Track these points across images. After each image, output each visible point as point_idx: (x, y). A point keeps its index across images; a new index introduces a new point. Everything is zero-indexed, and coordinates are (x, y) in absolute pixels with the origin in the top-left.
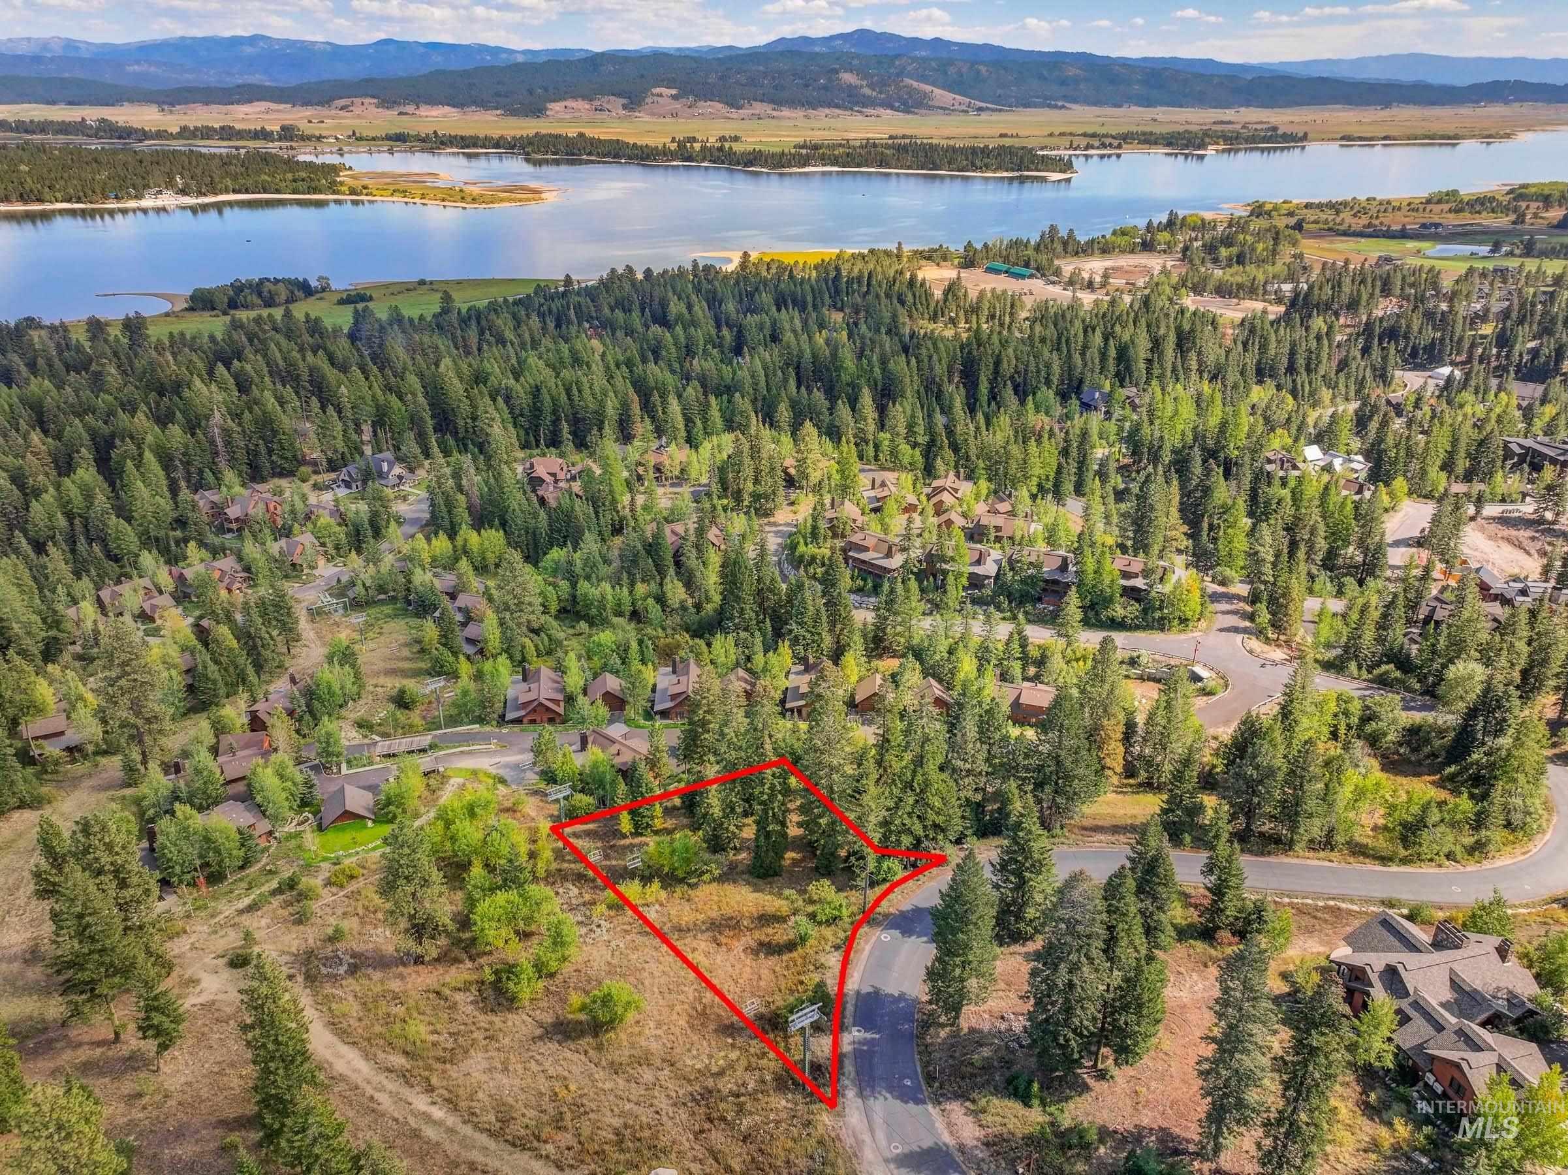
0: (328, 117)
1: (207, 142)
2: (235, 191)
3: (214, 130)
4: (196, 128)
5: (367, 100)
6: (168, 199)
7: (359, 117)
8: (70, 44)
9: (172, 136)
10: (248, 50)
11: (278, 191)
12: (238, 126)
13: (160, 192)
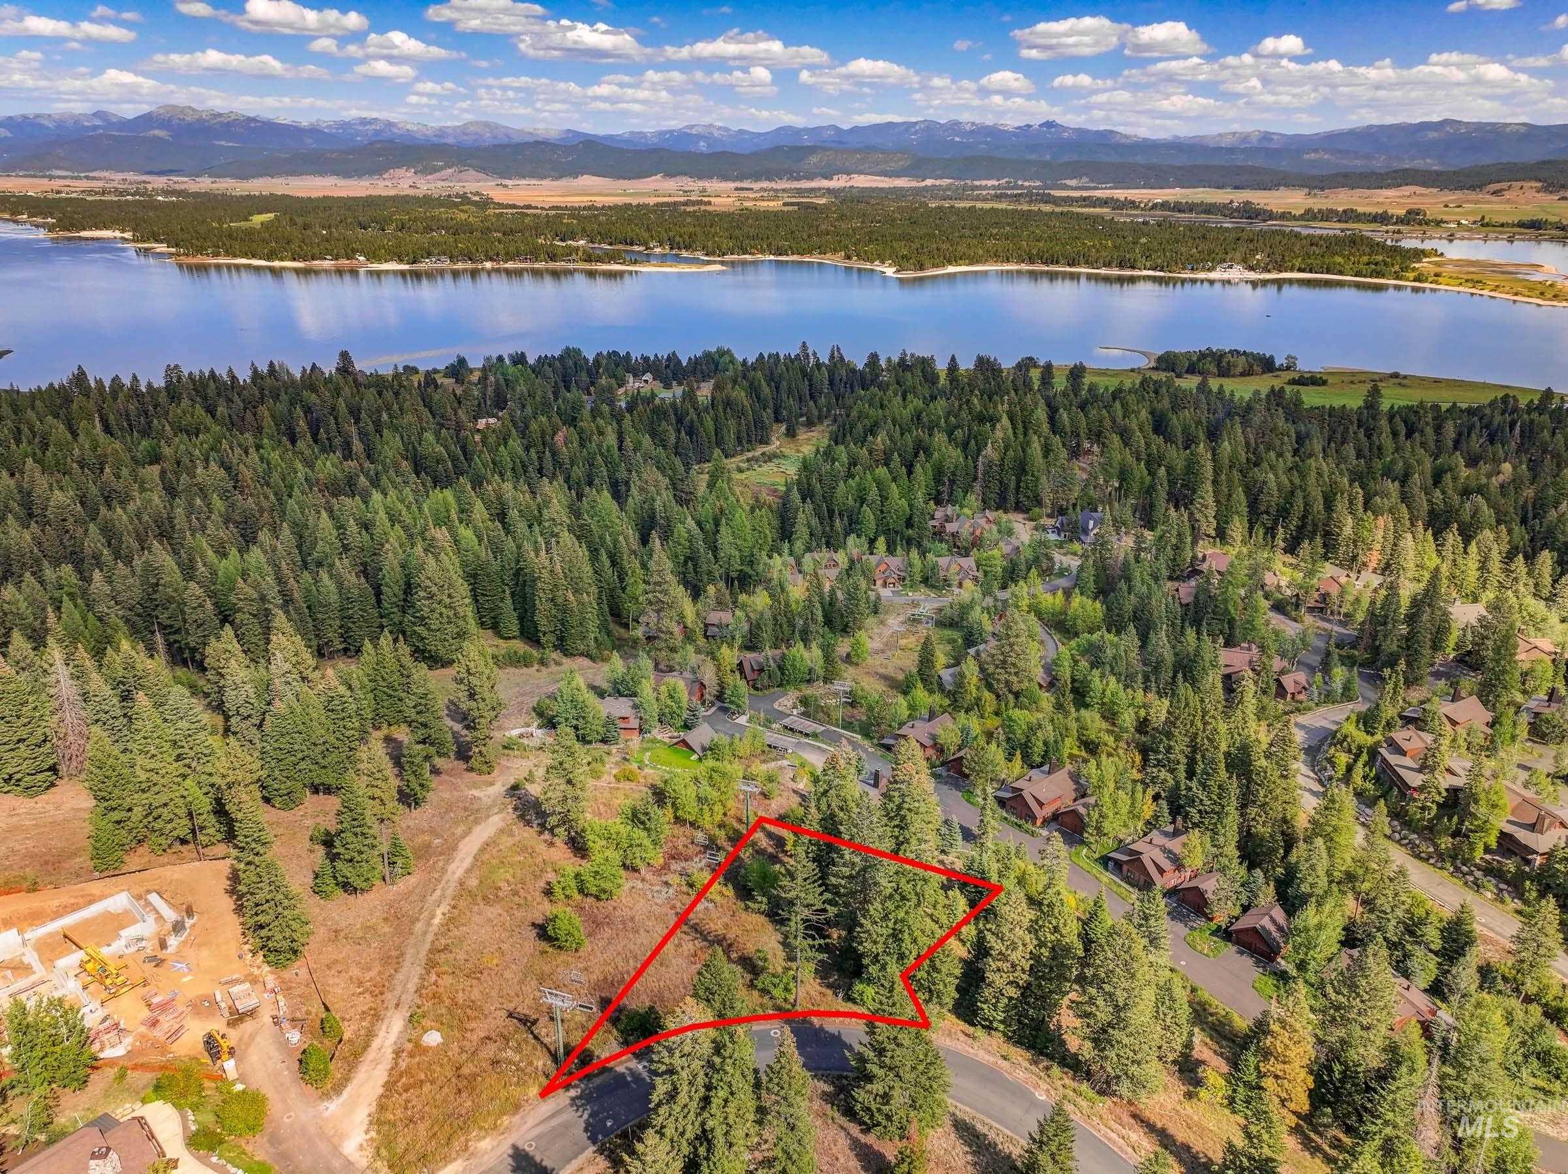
0: (1468, 202)
1: (1321, 224)
2: (1300, 270)
3: (1336, 212)
4: (1320, 211)
5: (1527, 185)
6: (1237, 273)
7: (1508, 201)
8: (1267, 137)
9: (1295, 218)
10: (1432, 135)
11: (1341, 273)
12: (1361, 210)
13: (1231, 267)
